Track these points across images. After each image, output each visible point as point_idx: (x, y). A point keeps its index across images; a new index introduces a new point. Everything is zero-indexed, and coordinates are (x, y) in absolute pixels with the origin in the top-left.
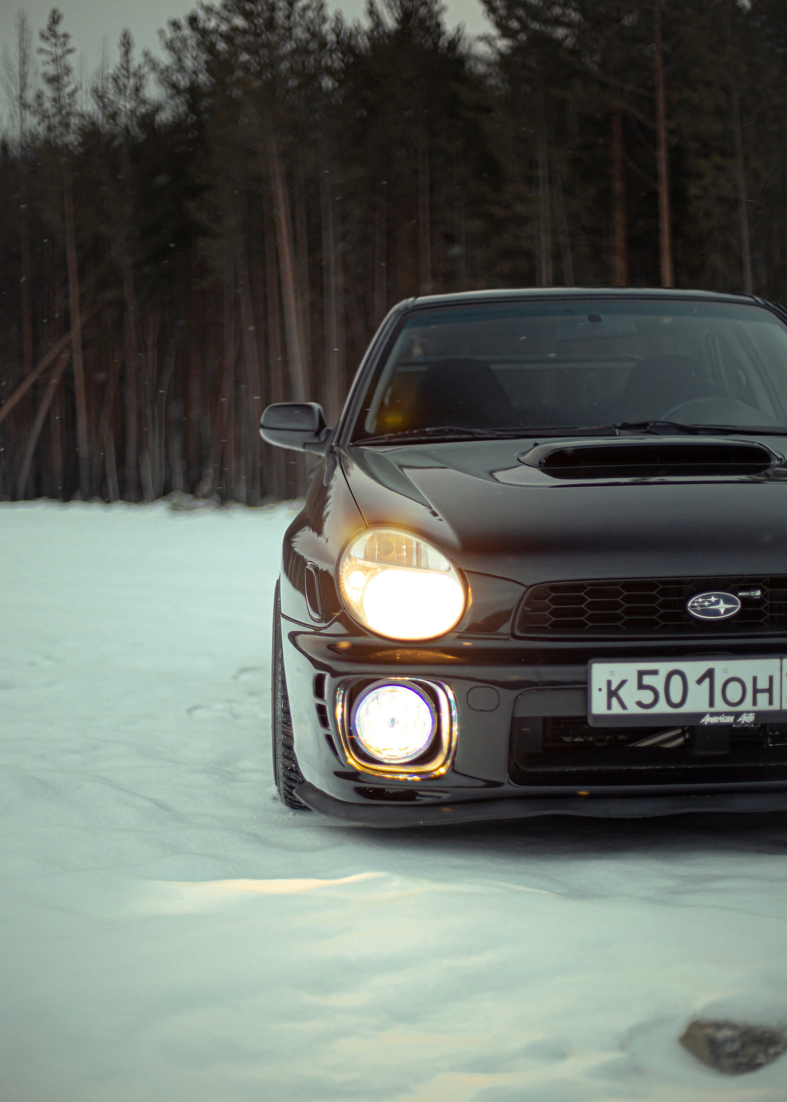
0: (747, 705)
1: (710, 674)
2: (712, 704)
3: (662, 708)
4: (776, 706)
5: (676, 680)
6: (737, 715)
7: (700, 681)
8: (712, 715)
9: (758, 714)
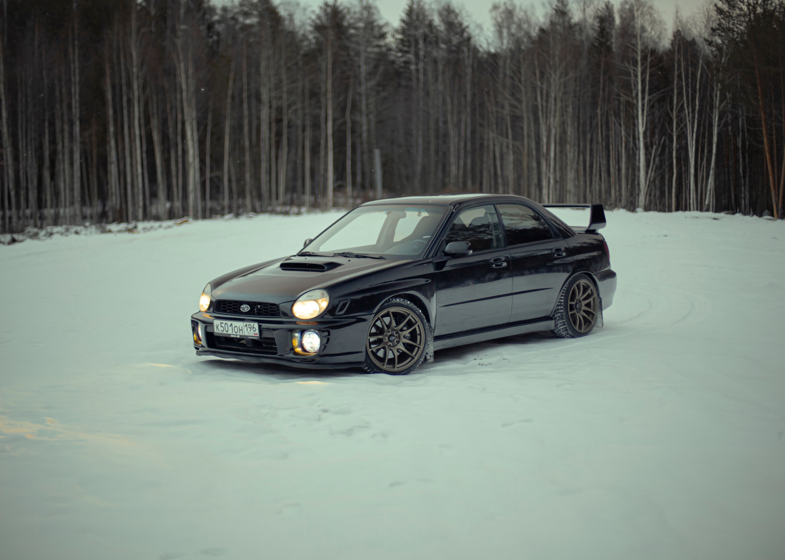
0: (238, 333)
1: (231, 325)
2: (233, 332)
3: (225, 332)
4: (243, 334)
5: (226, 325)
6: (236, 335)
7: (230, 326)
8: (233, 335)
9: (240, 336)
